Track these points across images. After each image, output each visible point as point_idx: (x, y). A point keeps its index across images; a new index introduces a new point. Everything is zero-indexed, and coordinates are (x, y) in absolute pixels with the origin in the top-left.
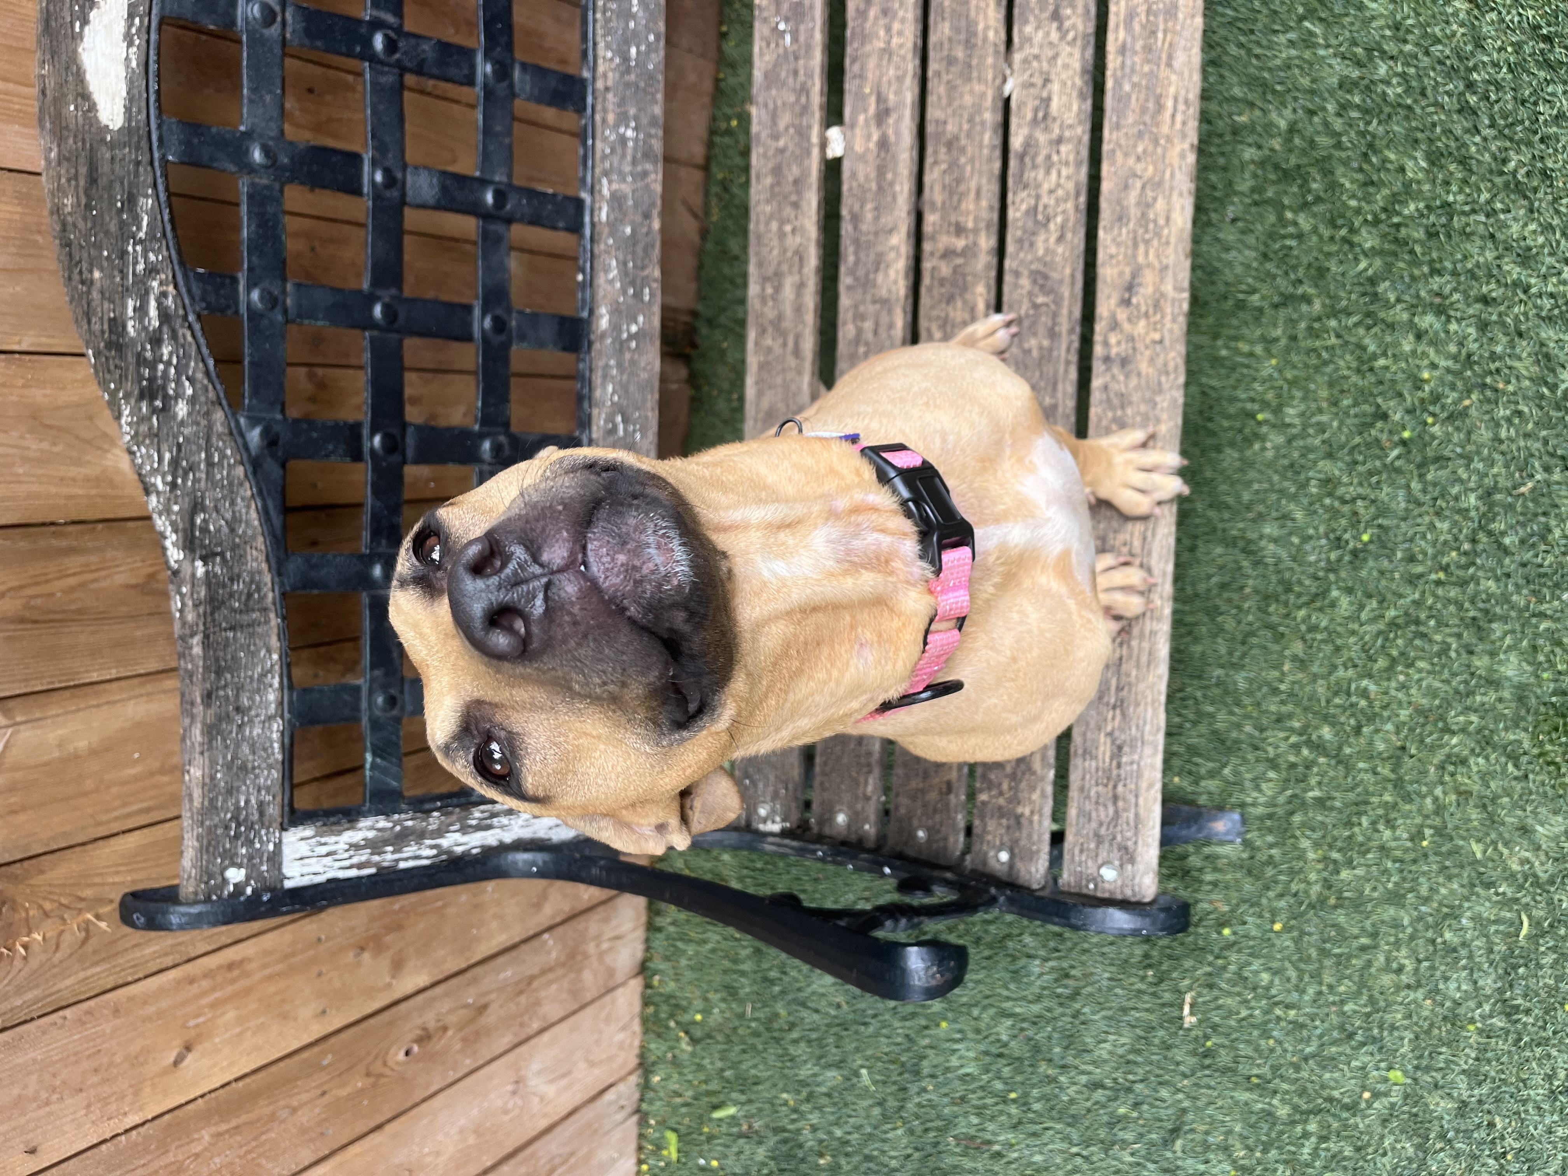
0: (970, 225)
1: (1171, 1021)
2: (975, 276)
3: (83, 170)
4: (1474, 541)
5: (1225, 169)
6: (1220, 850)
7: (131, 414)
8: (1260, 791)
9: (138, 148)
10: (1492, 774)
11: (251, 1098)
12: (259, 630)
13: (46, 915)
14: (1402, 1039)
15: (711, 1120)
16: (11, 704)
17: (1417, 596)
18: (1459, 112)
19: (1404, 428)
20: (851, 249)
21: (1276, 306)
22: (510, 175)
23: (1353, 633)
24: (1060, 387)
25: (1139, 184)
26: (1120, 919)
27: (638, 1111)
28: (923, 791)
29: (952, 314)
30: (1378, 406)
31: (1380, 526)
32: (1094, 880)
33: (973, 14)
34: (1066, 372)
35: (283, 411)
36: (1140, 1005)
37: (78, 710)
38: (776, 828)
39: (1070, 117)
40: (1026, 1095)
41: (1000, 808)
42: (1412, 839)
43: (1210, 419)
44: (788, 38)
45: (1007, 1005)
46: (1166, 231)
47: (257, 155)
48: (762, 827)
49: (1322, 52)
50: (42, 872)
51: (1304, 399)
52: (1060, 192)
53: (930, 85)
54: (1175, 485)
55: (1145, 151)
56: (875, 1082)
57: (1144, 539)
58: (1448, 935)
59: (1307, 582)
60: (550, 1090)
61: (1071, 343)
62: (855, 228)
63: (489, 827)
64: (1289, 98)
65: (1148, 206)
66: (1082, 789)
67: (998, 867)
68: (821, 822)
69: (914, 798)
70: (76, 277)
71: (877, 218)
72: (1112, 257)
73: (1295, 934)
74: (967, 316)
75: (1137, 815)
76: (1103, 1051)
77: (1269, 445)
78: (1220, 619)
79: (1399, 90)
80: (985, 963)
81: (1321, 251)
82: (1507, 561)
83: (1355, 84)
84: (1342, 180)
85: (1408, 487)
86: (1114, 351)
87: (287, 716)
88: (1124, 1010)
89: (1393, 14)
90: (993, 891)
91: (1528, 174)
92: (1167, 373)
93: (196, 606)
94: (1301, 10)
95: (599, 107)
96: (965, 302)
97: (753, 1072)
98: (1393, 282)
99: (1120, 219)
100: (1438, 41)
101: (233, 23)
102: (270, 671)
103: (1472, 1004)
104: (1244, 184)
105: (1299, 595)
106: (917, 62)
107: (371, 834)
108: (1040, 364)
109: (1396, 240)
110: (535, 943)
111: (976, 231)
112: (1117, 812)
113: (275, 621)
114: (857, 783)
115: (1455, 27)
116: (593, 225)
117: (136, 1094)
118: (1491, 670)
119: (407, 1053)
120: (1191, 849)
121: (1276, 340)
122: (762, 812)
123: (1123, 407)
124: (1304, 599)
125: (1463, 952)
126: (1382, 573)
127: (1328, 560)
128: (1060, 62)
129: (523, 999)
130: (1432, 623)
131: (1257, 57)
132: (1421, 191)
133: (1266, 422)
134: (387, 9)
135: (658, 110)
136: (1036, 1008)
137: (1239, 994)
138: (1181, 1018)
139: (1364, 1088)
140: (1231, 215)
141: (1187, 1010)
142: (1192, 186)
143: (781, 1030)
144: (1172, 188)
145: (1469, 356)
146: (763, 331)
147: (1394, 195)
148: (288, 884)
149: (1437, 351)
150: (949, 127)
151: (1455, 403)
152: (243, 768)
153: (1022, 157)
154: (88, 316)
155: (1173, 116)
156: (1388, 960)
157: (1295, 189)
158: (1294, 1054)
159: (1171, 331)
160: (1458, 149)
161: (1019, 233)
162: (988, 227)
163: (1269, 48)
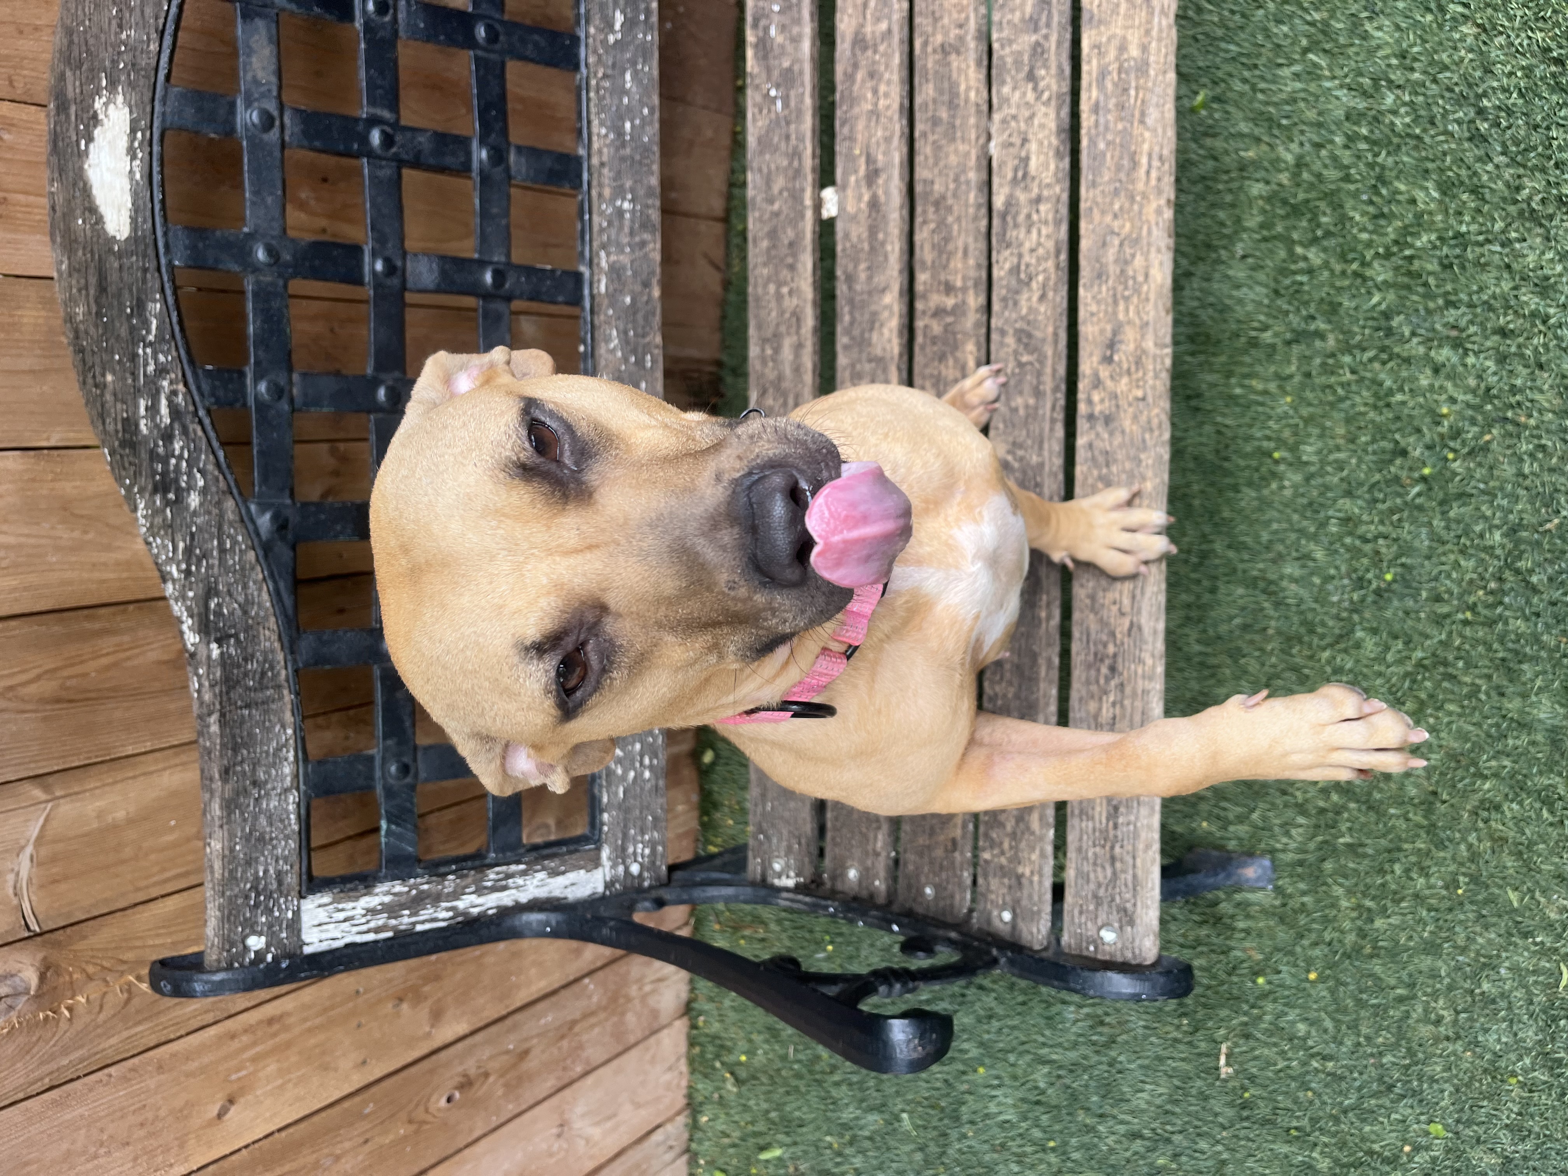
0: (959, 284)
1: (1207, 1071)
2: (965, 334)
3: (93, 280)
4: (1500, 580)
5: (1233, 206)
6: (1251, 897)
7: (146, 507)
8: (1290, 837)
9: (145, 256)
10: (1527, 820)
11: (295, 1147)
12: (274, 706)
13: (90, 978)
14: (1442, 1091)
15: (758, 1161)
16: (50, 779)
17: (1443, 637)
18: (1470, 139)
19: (1424, 464)
20: (846, 309)
21: (1289, 343)
22: (508, 255)
23: (1380, 674)
24: (1046, 446)
25: (1116, 242)
26: (1122, 984)
27: (687, 1150)
28: (929, 848)
29: (944, 372)
30: (1397, 442)
31: (1403, 565)
32: (1094, 942)
33: (955, 75)
34: (1052, 430)
35: (292, 495)
36: (1175, 1055)
37: (115, 783)
38: (790, 883)
39: (1048, 177)
40: (1065, 1144)
41: (1002, 867)
42: (1446, 887)
43: (1227, 459)
44: (779, 104)
45: (1044, 1051)
46: (1145, 288)
47: (261, 255)
48: (777, 882)
49: (1328, 84)
50: (85, 938)
51: (1321, 436)
52: (1041, 251)
53: (918, 145)
54: (1161, 544)
55: (1121, 208)
56: (917, 1127)
57: (1134, 597)
58: (1486, 986)
59: (1331, 623)
60: (596, 1132)
61: (1056, 400)
62: (850, 288)
63: (505, 888)
64: (1295, 132)
65: (1126, 262)
66: (1079, 850)
67: (1001, 926)
68: (833, 878)
69: (921, 855)
70: (90, 381)
71: (870, 278)
72: (1092, 314)
73: (1331, 983)
74: (958, 374)
75: (1135, 876)
76: (1141, 1100)
77: (1287, 483)
78: (1243, 661)
79: (1407, 120)
80: (1019, 1009)
81: (1332, 286)
82: (1535, 600)
83: (1362, 115)
84: (1351, 214)
85: (1430, 524)
86: (1098, 409)
87: (302, 787)
88: (1160, 1059)
89: (1398, 42)
90: (995, 952)
91: (1543, 201)
92: (1151, 430)
93: (212, 686)
94: (1304, 42)
95: (595, 183)
96: (956, 360)
97: (797, 1114)
98: (1407, 315)
99: (1099, 276)
100: (1446, 68)
101: (233, 130)
102: (285, 745)
103: (1513, 1057)
104: (1253, 221)
105: (1322, 637)
106: (905, 122)
107: (387, 899)
108: (1026, 423)
109: (1409, 274)
110: (576, 988)
111: (964, 289)
112: (1114, 873)
113: (288, 697)
114: (865, 837)
115: (1463, 53)
116: (592, 297)
117: (181, 1146)
118: (1522, 712)
119: (449, 1100)
120: (1222, 895)
121: (1291, 376)
122: (777, 867)
123: (1107, 465)
124: (1328, 640)
125: (1503, 1004)
126: (1407, 613)
127: (1351, 601)
128: (1036, 122)
129: (565, 1043)
130: (1461, 664)
131: (1262, 91)
132: (1433, 222)
133: (1283, 459)
134: (383, 106)
135: (654, 181)
136: (1073, 1055)
137: (1275, 1045)
138: (1217, 1068)
139: (1405, 1141)
140: (1240, 252)
141: (1223, 1061)
142: (1171, 242)
143: (823, 1072)
144: (1149, 244)
145: (1488, 389)
146: (763, 393)
147: (1405, 227)
148: (307, 950)
149: (1456, 385)
150: (936, 187)
151: (1476, 438)
152: (261, 839)
153: (1004, 216)
154: (102, 416)
155: (1148, 173)
156: (1426, 1011)
157: (1304, 224)
158: (1333, 1106)
159: (1154, 388)
160: (1470, 177)
161: (1004, 292)
162: (976, 285)
163: (1274, 82)
